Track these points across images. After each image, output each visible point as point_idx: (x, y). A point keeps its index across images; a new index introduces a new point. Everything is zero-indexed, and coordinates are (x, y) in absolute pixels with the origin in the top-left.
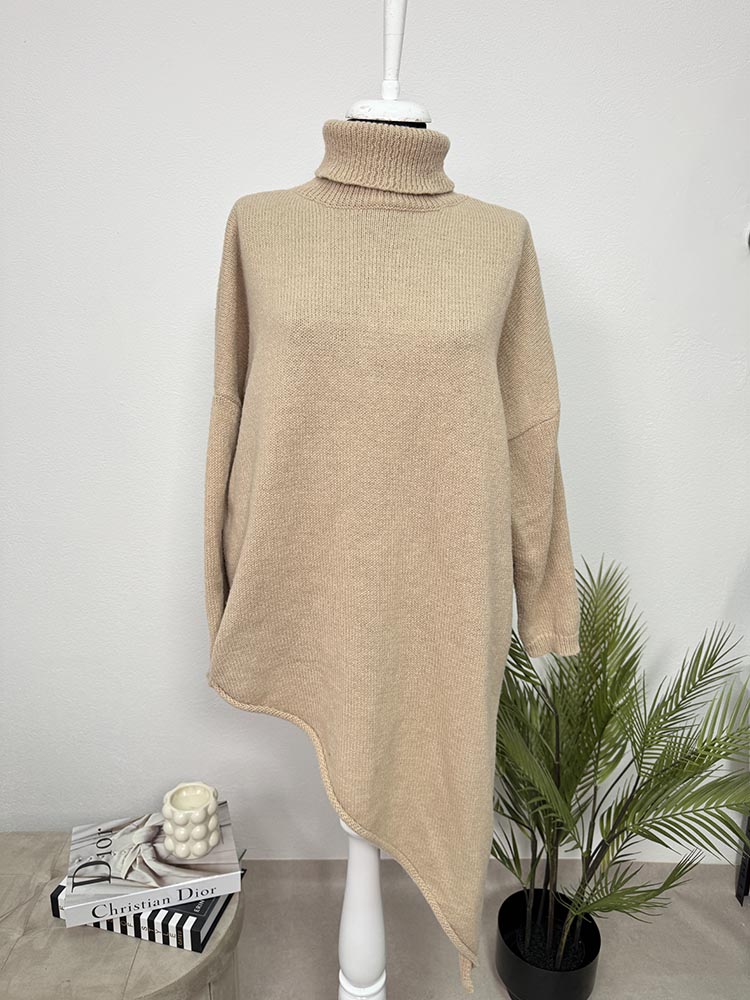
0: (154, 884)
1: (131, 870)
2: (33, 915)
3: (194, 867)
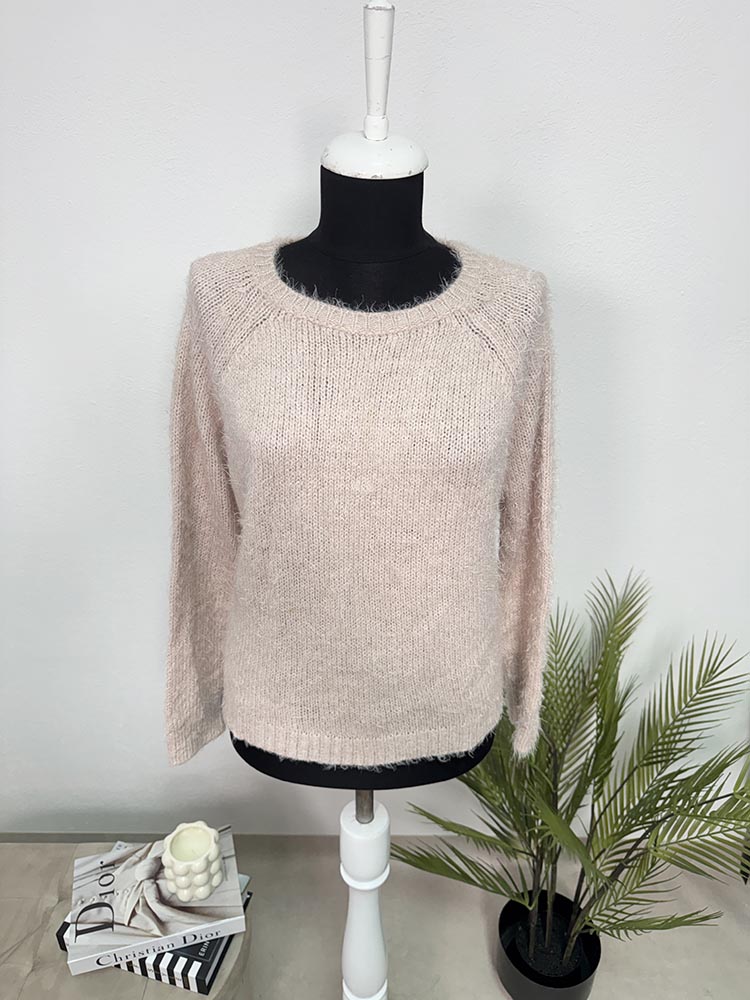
0: (157, 931)
1: (134, 914)
2: (41, 947)
3: (197, 910)
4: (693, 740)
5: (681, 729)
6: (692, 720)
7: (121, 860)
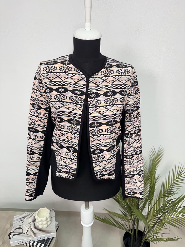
0: (33, 236)
1: (28, 231)
2: (5, 238)
3: (44, 231)
4: (175, 191)
5: (172, 188)
6: (175, 186)
7: (26, 217)
